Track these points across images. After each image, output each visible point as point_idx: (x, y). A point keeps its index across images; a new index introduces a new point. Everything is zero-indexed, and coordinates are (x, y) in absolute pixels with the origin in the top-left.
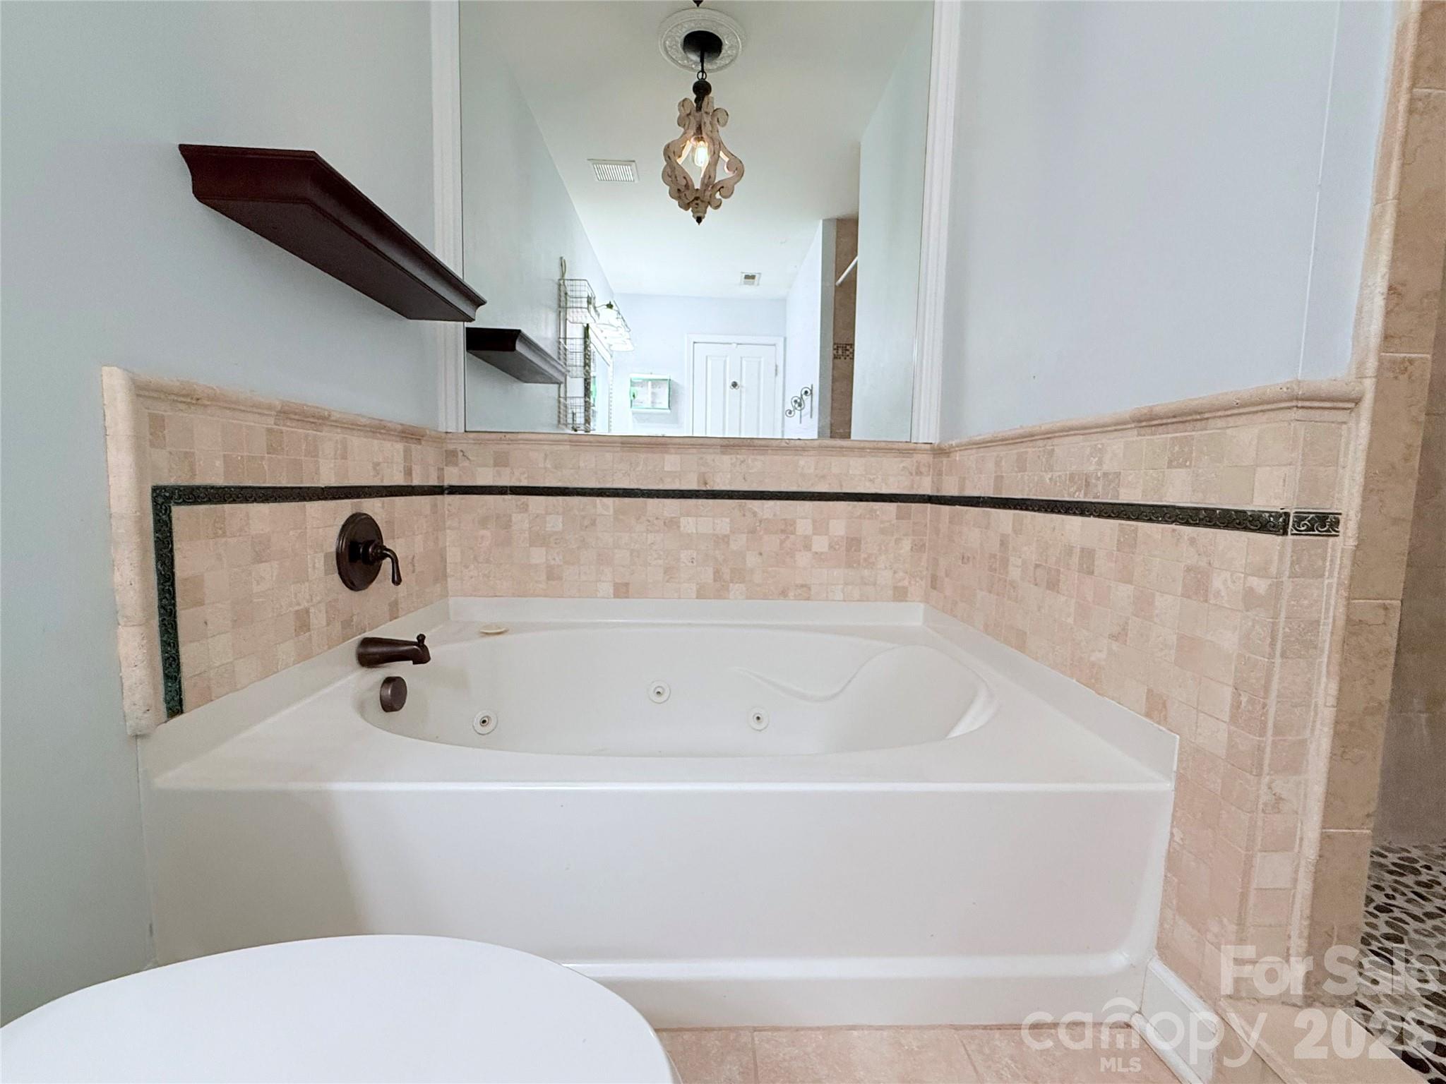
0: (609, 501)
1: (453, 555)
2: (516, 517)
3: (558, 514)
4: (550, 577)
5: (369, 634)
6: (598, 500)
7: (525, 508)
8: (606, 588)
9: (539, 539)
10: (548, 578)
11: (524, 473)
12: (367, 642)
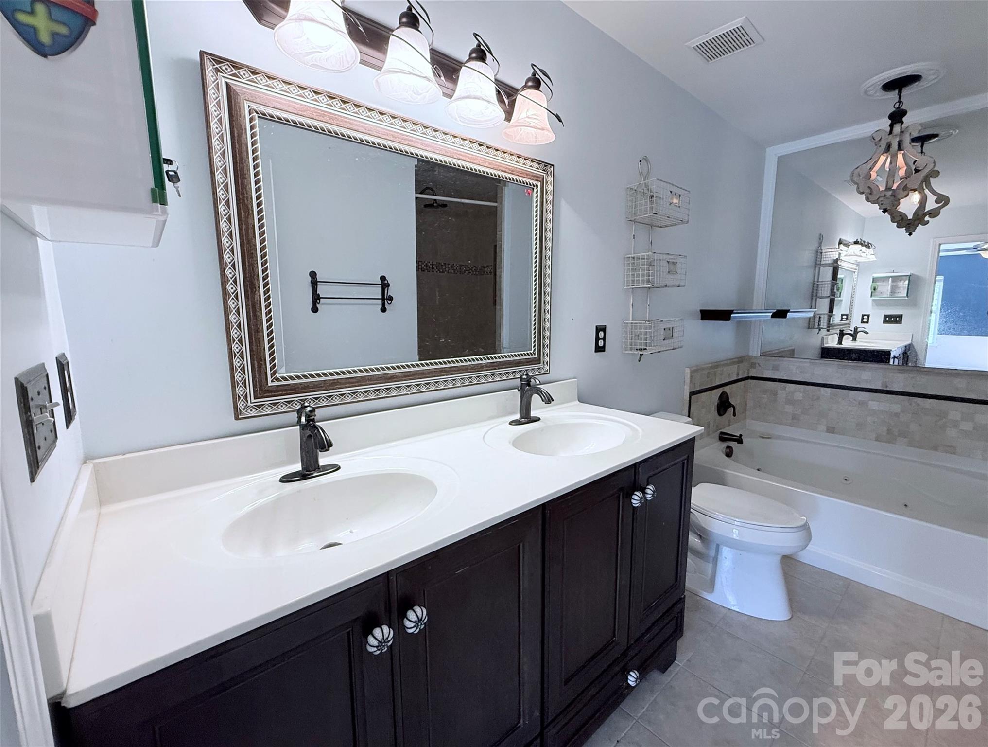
0: (828, 390)
1: (750, 404)
2: (779, 392)
3: (800, 392)
4: (794, 418)
5: (722, 431)
6: (822, 388)
7: (784, 389)
8: (823, 427)
9: (790, 402)
10: (792, 419)
11: (785, 374)
12: (722, 433)
